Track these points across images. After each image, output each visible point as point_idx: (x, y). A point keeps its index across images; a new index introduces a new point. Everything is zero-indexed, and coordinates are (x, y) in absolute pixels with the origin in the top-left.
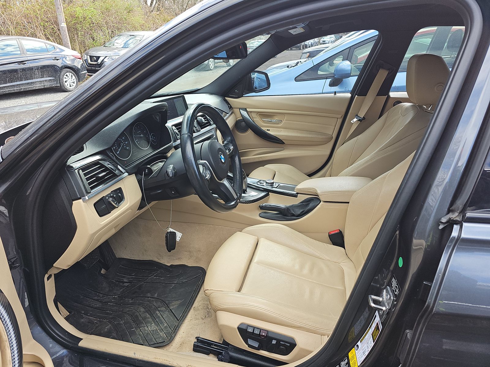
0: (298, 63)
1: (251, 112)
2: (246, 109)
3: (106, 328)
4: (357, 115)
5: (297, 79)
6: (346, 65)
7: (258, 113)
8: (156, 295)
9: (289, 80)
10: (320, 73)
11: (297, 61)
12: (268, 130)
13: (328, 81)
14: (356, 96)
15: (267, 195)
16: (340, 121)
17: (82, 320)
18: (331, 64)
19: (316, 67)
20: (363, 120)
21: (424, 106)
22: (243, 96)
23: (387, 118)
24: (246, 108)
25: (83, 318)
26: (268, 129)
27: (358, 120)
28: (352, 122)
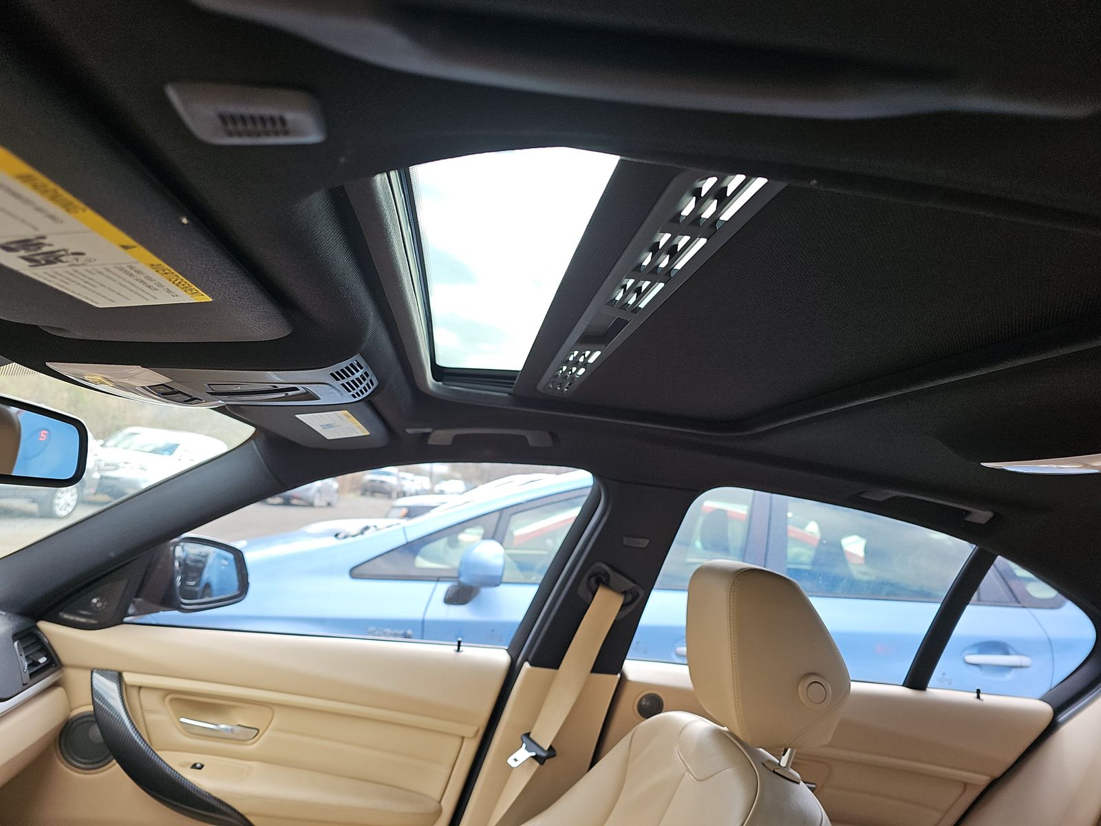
0: (367, 528)
1: (140, 688)
2: (120, 675)
4: (528, 735)
5: (356, 573)
6: (490, 553)
7: (167, 692)
9: (330, 571)
10: (421, 562)
11: (363, 523)
12: (195, 766)
13: (443, 588)
14: (527, 665)
16: (470, 748)
18: (454, 543)
19: (412, 548)
20: (548, 757)
21: (761, 750)
22: (126, 619)
23: (627, 761)
24: (118, 667)
26: (198, 759)
27: (533, 757)
28: (511, 761)
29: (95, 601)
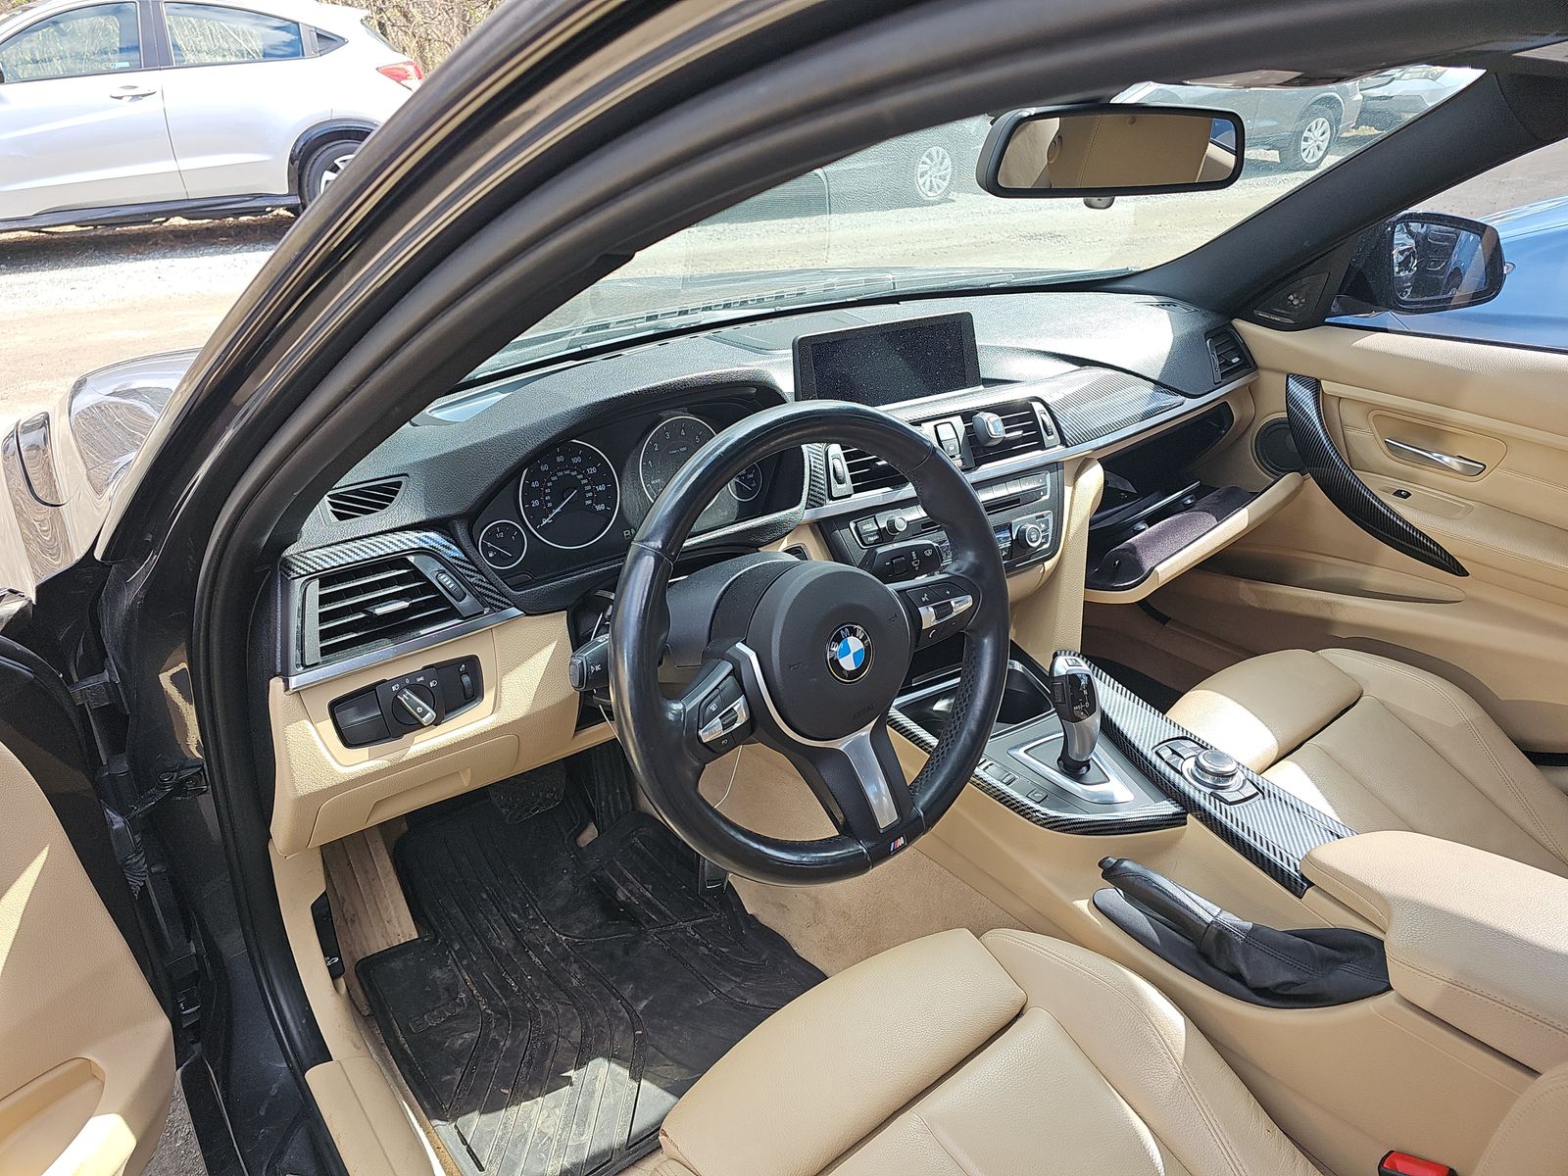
1: (1340, 399)
2: (1318, 382)
3: (466, 1036)
7: (1371, 407)
8: (645, 1003)
12: (1398, 493)
15: (1177, 820)
17: (438, 973)
22: (1327, 320)
25: (442, 965)
26: (1403, 486)
29: (1291, 297)
